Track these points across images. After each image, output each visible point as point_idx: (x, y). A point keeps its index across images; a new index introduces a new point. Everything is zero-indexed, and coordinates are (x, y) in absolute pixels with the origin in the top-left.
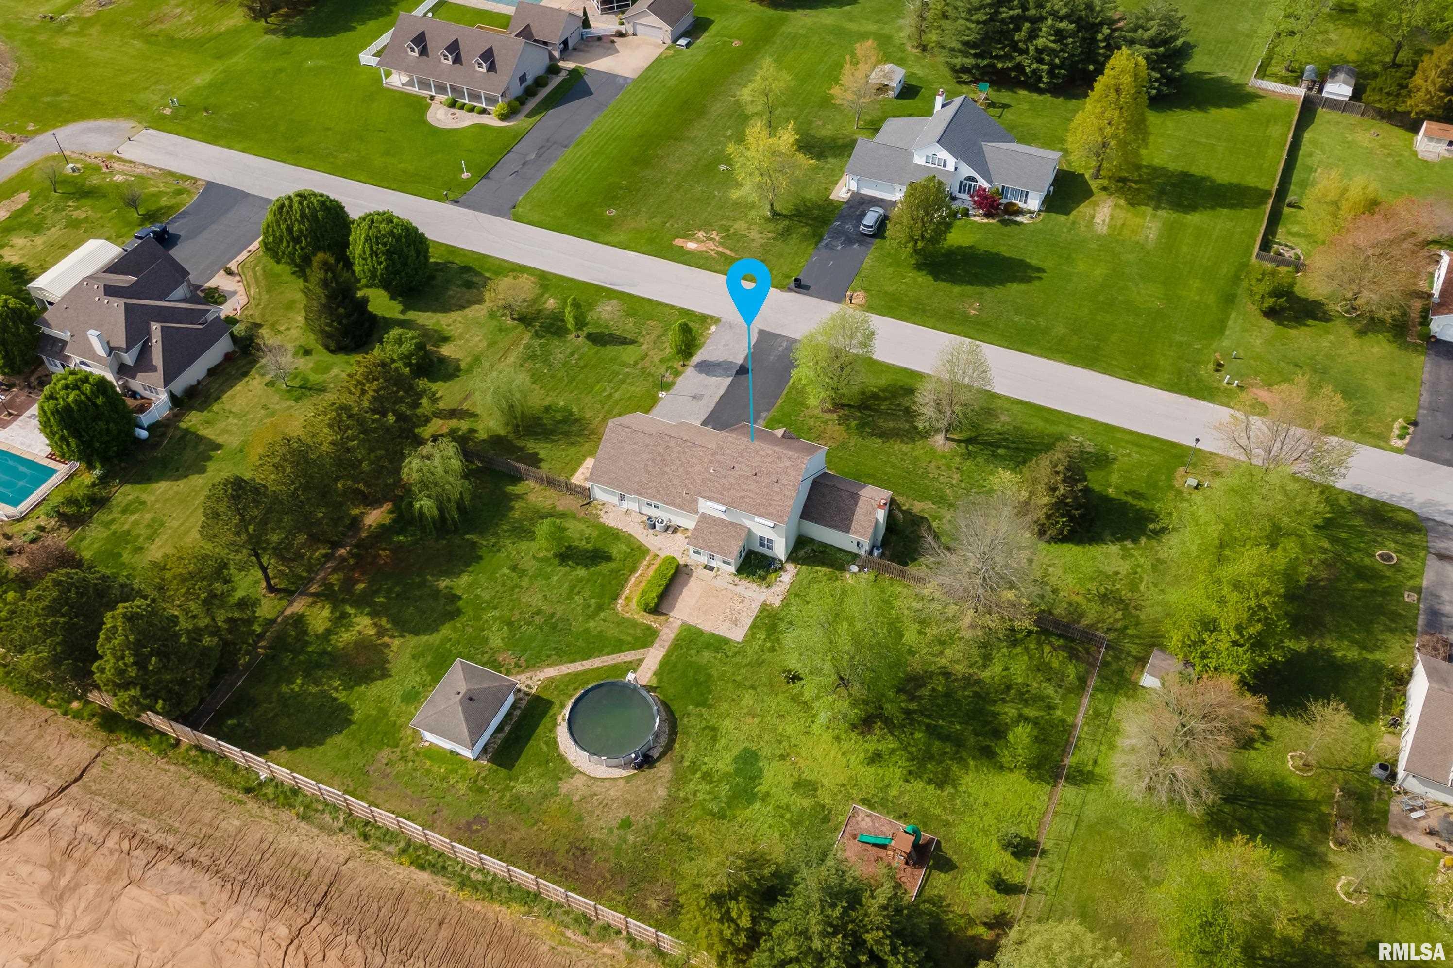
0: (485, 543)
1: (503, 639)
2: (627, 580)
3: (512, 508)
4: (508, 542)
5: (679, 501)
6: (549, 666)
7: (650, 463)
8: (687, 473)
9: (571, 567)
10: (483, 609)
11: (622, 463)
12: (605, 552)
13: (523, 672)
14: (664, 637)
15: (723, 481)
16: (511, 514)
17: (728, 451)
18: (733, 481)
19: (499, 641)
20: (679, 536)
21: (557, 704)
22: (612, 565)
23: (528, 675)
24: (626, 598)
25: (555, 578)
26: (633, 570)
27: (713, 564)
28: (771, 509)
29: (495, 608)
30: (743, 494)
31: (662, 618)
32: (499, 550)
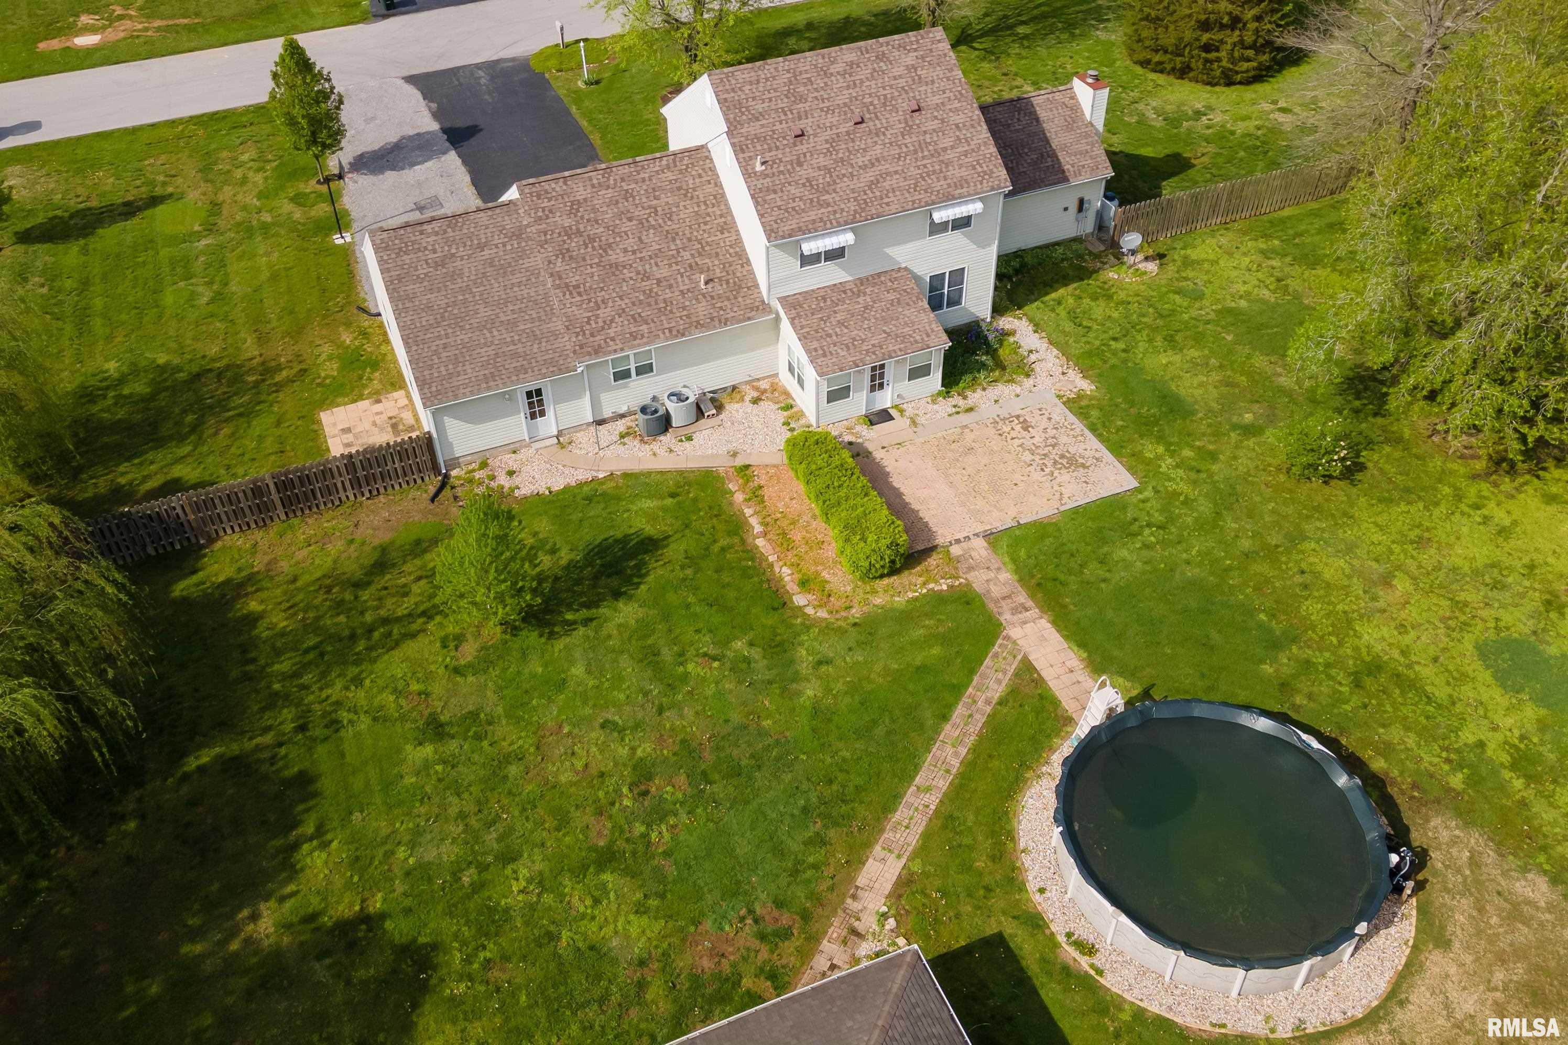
0: (268, 739)
1: (640, 910)
2: (751, 553)
3: (252, 620)
4: (335, 691)
5: (702, 309)
6: (856, 861)
7: (559, 265)
8: (671, 236)
9: (587, 622)
10: (478, 887)
11: (484, 313)
12: (625, 539)
13: (813, 940)
14: (996, 591)
15: (803, 173)
16: (262, 631)
17: (760, 107)
18: (822, 161)
19: (637, 924)
20: (733, 409)
21: (1010, 929)
22: (675, 550)
23: (836, 930)
24: (804, 584)
25: (578, 671)
26: (737, 527)
27: (885, 400)
28: (955, 173)
29: (509, 857)
30: (870, 175)
31: (932, 561)
32: (335, 725)
